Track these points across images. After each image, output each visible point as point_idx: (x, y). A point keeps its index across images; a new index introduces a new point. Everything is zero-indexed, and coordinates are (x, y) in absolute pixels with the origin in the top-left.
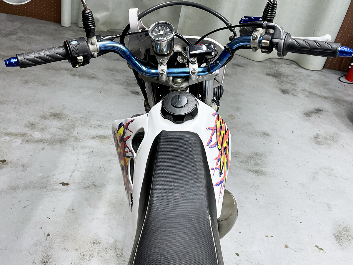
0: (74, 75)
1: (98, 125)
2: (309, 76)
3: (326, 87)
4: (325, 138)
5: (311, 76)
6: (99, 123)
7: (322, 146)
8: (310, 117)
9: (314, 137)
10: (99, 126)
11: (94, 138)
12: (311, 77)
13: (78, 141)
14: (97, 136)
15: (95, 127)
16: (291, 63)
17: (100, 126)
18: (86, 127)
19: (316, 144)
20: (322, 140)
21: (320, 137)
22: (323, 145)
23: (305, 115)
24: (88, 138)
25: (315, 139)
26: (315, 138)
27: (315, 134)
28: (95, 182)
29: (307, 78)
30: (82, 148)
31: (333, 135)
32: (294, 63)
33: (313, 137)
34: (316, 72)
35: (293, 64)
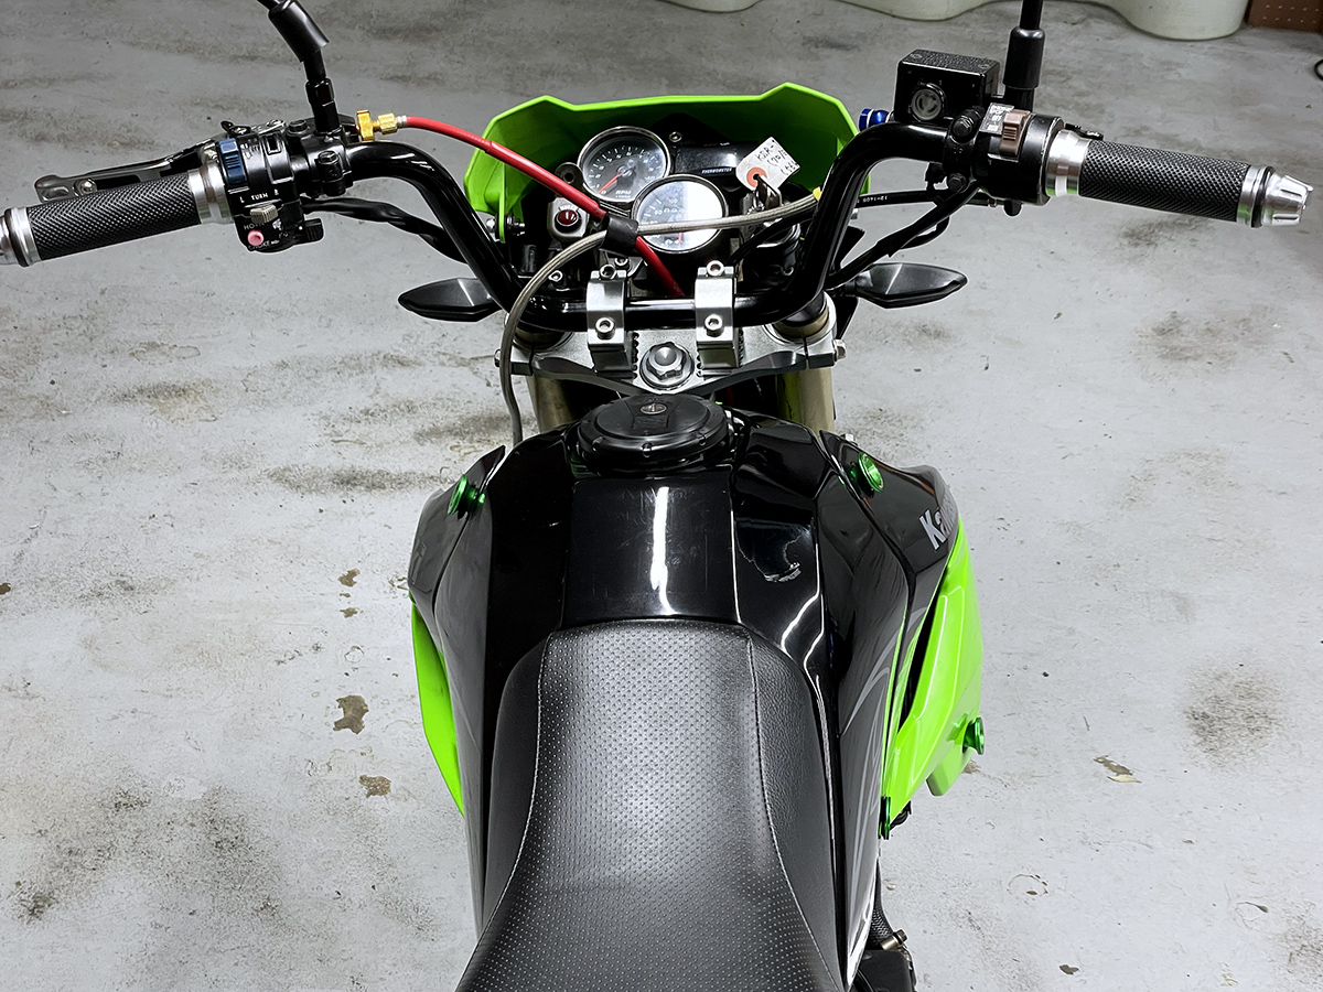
0: (40, 138)
1: (149, 344)
2: (1168, 65)
3: (1247, 110)
4: (1208, 329)
5: (1179, 65)
6: (152, 334)
7: (1191, 363)
8: (1152, 247)
9: (1153, 329)
10: (152, 346)
11: (125, 397)
12: (1180, 70)
13: (54, 413)
14: (141, 391)
15: (133, 354)
16: (1090, 16)
17: (158, 346)
18: (92, 354)
19: (1163, 357)
20: (1195, 340)
21: (1185, 328)
22: (1195, 359)
23: (1125, 242)
24: (99, 399)
25: (1160, 338)
26: (1162, 332)
27: (1164, 318)
28: (130, 574)
29: (1162, 77)
30: (71, 440)
31: (1247, 315)
32: (1105, 12)
33: (1150, 330)
34: (1207, 46)
35: (1101, 17)
